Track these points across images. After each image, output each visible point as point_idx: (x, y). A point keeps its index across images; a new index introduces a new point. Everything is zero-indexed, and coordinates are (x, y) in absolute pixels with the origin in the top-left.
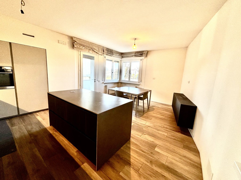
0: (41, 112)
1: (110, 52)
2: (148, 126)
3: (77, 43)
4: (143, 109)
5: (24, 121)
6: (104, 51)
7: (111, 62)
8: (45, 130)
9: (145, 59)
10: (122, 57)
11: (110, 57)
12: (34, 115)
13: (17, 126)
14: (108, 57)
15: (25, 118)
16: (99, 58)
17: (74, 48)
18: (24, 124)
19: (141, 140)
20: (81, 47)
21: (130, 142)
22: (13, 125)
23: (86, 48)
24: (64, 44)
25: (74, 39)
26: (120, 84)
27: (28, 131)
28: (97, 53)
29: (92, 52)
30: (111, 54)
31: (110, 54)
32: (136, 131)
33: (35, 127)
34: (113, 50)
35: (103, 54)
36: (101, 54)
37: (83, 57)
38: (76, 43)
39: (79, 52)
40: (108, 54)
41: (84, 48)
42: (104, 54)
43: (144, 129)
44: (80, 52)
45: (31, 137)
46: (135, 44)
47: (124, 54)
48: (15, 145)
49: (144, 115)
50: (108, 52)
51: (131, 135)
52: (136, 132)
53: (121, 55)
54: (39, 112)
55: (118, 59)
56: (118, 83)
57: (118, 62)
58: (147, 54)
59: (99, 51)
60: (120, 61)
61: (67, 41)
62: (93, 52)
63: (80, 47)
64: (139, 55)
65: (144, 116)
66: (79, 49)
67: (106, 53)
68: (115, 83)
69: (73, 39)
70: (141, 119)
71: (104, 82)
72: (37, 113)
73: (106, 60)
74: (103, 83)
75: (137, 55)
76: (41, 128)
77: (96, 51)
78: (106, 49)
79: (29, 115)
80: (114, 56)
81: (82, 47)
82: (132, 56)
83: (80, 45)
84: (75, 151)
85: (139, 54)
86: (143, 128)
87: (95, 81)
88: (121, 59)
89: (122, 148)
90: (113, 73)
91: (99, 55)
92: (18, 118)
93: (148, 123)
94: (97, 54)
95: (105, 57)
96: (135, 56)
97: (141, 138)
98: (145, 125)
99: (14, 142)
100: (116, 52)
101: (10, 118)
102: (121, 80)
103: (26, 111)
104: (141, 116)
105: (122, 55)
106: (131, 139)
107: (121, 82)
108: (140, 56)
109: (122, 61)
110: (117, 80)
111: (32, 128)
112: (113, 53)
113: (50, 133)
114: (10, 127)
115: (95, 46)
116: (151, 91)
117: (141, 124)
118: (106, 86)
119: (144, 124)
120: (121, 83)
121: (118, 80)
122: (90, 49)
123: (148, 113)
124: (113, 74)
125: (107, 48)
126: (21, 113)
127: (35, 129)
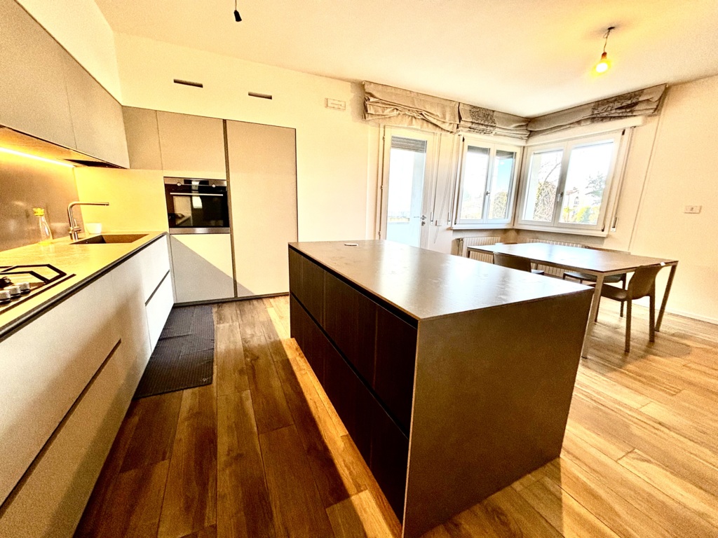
0: (280, 297)
1: (484, 118)
2: (660, 423)
3: (375, 100)
4: (624, 340)
5: (242, 313)
6: (460, 118)
7: (484, 157)
8: (278, 347)
9: (645, 123)
10: (532, 134)
11: (482, 136)
12: (265, 305)
13: (228, 324)
14: (475, 139)
15: (247, 306)
16: (443, 144)
17: (365, 118)
18: (241, 323)
19: (624, 483)
20: (387, 112)
21: (559, 470)
22: (221, 319)
23: (402, 113)
24: (340, 107)
25: (369, 88)
26: (512, 235)
27: (245, 340)
28: (437, 126)
29: (422, 126)
30: (487, 126)
31: (482, 125)
32: (588, 429)
33: (258, 334)
34: (494, 111)
35: (458, 128)
36: (450, 128)
37: (392, 144)
38: (372, 99)
39: (382, 129)
40: (474, 126)
41: (395, 113)
42: (460, 129)
43: (635, 430)
44: (384, 128)
45: (246, 356)
46: (604, 54)
47: (536, 121)
48: (212, 368)
49: (630, 367)
50: (474, 121)
51: (565, 443)
52: (588, 432)
53: (527, 125)
54: (277, 299)
55: (512, 143)
56: (505, 231)
57: (511, 154)
58: (661, 100)
59: (444, 118)
60: (518, 151)
61: (349, 97)
62: (425, 123)
63: (383, 112)
64: (613, 111)
65: (630, 371)
66: (380, 117)
67: (470, 125)
68: (494, 231)
69: (364, 90)
70: (617, 381)
71: (455, 227)
72: (272, 300)
73: (466, 148)
74: (450, 229)
75: (605, 114)
76: (270, 338)
77: (435, 121)
78: (468, 108)
79: (255, 302)
80: (496, 134)
81: (390, 112)
82: (579, 122)
83: (384, 106)
84: (341, 435)
85: (618, 105)
86: (627, 427)
87: (423, 223)
88: (522, 143)
89: (517, 485)
90: (487, 193)
91: (444, 133)
92: (234, 305)
93: (655, 409)
94: (438, 131)
95: (464, 140)
96: (593, 119)
97: (619, 469)
98: (641, 413)
99: (213, 361)
100: (507, 116)
101: (220, 303)
102: (520, 222)
103: (249, 292)
104: (615, 370)
105: (531, 125)
106: (561, 456)
107: (517, 227)
108: (620, 117)
109: (529, 149)
110: (503, 222)
111: (253, 336)
112: (493, 122)
113: (286, 356)
114: (215, 323)
115: (432, 104)
116: (674, 266)
117: (615, 401)
118: (459, 239)
119: (635, 405)
120: (518, 231)
121: (509, 220)
122: (415, 115)
123: (654, 361)
124: (487, 197)
125: (474, 107)
126: (239, 295)
127: (258, 338)
